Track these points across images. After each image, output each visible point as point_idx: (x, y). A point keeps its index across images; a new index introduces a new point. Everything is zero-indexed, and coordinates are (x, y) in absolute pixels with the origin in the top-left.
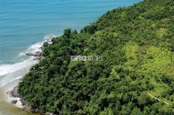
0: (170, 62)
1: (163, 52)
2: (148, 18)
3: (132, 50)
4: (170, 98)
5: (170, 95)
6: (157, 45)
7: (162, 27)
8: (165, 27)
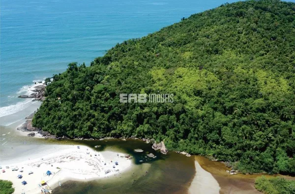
0: (199, 78)
1: (191, 72)
2: (169, 46)
3: (159, 73)
4: (203, 109)
5: (203, 105)
6: (184, 66)
7: (187, 51)
8: (190, 51)
